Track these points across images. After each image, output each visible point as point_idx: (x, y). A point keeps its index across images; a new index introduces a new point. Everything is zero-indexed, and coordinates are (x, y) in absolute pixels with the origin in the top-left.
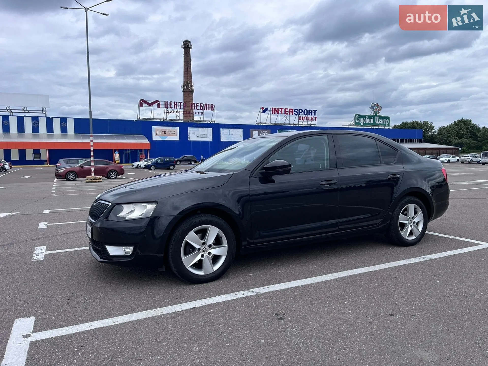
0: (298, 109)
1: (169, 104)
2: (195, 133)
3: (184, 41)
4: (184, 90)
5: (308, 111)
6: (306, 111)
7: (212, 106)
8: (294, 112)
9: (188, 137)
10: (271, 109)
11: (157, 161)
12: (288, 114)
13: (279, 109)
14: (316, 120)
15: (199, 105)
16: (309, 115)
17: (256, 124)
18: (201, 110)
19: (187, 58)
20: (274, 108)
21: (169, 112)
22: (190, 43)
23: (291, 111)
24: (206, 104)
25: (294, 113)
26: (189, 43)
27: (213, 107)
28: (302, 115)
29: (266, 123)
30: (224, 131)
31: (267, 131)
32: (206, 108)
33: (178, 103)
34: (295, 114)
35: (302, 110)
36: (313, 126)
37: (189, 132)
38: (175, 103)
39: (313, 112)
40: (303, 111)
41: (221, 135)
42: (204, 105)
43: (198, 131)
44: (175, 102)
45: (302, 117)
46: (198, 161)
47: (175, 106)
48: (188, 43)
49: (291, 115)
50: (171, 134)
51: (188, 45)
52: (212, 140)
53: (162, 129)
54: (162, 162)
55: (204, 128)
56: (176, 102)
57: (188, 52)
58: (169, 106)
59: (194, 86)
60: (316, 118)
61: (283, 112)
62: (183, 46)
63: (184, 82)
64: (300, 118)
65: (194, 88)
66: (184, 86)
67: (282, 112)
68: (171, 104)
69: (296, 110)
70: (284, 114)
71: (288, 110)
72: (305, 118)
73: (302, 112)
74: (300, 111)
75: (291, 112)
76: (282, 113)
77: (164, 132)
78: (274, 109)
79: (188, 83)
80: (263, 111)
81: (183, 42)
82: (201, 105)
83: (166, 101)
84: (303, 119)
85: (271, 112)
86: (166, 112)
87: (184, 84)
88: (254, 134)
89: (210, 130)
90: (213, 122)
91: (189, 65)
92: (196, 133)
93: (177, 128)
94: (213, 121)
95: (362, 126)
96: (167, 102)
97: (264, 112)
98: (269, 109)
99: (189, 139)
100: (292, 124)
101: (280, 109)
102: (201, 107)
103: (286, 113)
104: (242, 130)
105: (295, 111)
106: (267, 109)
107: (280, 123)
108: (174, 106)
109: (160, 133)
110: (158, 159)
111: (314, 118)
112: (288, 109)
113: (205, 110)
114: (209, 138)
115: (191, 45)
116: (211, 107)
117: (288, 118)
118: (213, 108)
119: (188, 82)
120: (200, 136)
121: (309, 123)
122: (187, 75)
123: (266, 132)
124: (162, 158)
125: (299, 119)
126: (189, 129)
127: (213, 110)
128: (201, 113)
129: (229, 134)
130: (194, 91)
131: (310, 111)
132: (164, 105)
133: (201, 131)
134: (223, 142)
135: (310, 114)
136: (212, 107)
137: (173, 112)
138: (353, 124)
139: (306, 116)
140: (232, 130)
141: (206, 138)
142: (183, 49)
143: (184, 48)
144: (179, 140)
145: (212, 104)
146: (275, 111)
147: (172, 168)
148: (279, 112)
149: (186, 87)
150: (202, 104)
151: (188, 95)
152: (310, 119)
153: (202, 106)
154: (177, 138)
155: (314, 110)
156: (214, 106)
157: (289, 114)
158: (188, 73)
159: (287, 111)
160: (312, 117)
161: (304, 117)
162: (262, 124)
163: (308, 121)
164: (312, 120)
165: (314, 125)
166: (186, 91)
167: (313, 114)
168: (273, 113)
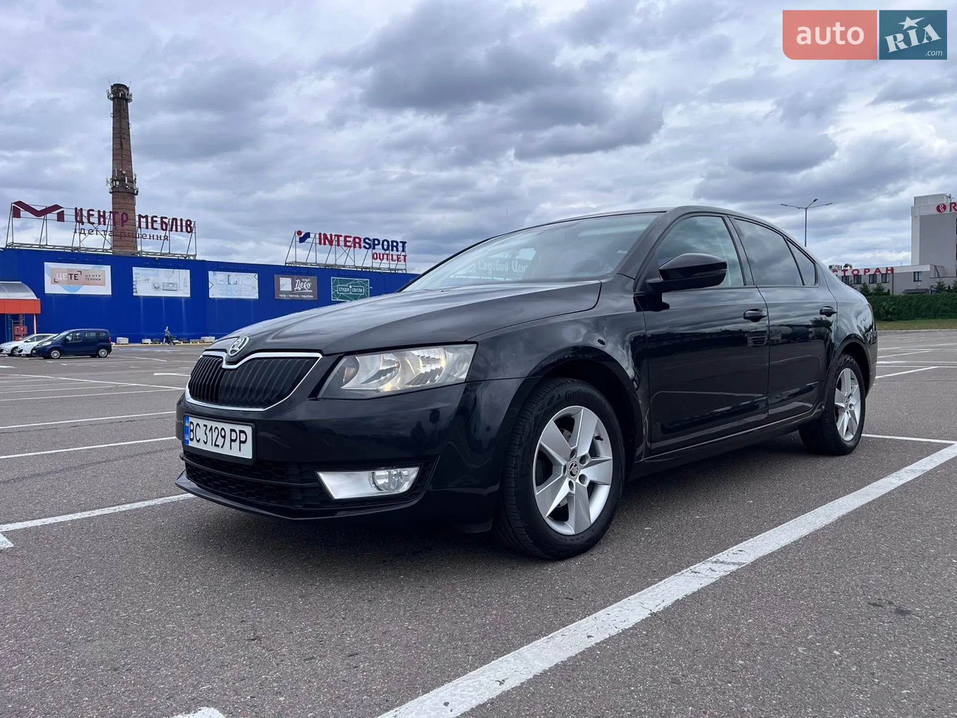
0: (371, 238)
1: (86, 215)
2: (149, 280)
3: (114, 85)
4: (112, 188)
5: (390, 243)
6: (386, 243)
7: (189, 223)
8: (363, 244)
9: (133, 289)
10: (317, 236)
11: (65, 339)
12: (351, 246)
13: (333, 237)
14: (405, 261)
15: (159, 220)
16: (392, 250)
17: (286, 263)
18: (163, 230)
19: (120, 122)
20: (322, 233)
21: (86, 232)
22: (128, 89)
23: (357, 240)
24: (175, 219)
25: (362, 246)
26: (125, 91)
27: (192, 225)
28: (379, 249)
29: (306, 264)
30: (216, 277)
31: (309, 280)
32: (174, 227)
33: (107, 215)
34: (365, 247)
35: (379, 241)
36: (400, 272)
37: (134, 276)
38: (102, 214)
39: (400, 245)
40: (381, 242)
41: (210, 285)
42: (171, 221)
43: (157, 275)
44: (102, 211)
45: (380, 254)
46: (159, 339)
47: (102, 220)
48: (123, 91)
49: (357, 248)
50: (90, 280)
51: (122, 94)
52: (189, 296)
53: (68, 270)
54: (79, 339)
55: (172, 270)
56: (104, 212)
57: (124, 109)
58: (85, 220)
59: (137, 181)
60: (405, 256)
61: (342, 243)
62: (112, 96)
63: (114, 171)
64: (375, 257)
65: (138, 185)
66: (113, 180)
67: (338, 241)
68: (89, 215)
69: (367, 241)
70: (343, 247)
71: (351, 239)
72: (385, 256)
73: (379, 244)
74: (374, 242)
75: (357, 242)
76: (338, 245)
77: (73, 276)
78: (322, 236)
79: (124, 175)
80: (300, 238)
81: (112, 87)
82: (164, 220)
83: (79, 208)
84: (381, 257)
85: (318, 241)
86: (78, 231)
87: (113, 176)
88: (284, 285)
89: (185, 274)
90: (192, 258)
91: (125, 136)
92: (152, 279)
93: (107, 269)
94: (191, 255)
95: (489, 276)
96: (81, 209)
97: (302, 240)
98: (312, 235)
99: (136, 292)
100: (359, 267)
101: (335, 235)
102: (164, 225)
103: (348, 244)
104: (257, 276)
105: (365, 242)
106: (307, 235)
107: (336, 265)
108: (97, 219)
109: (64, 277)
110: (68, 335)
111: (402, 258)
112: (351, 237)
113: (172, 231)
114: (183, 291)
115: (131, 95)
116: (187, 226)
117: (351, 254)
118: (191, 227)
119: (124, 172)
120: (161, 287)
121: (393, 267)
122: (120, 158)
123: (307, 280)
124: (77, 332)
125: (373, 257)
126: (135, 270)
127: (191, 231)
128: (163, 238)
129: (229, 284)
130: (137, 192)
131: (395, 244)
132: (74, 217)
133: (163, 275)
134: (214, 299)
135: (395, 249)
136: (189, 227)
137: (95, 232)
138: (474, 272)
139: (387, 252)
140: (234, 276)
141: (176, 290)
142: (112, 102)
143: (113, 99)
144: (111, 294)
145: (188, 220)
146: (325, 239)
147: (103, 353)
148: (332, 242)
149: (118, 183)
150: (166, 218)
151: (123, 201)
152: (395, 258)
153: (165, 223)
154: (105, 290)
155: (401, 242)
156: (193, 223)
157: (352, 248)
158: (123, 153)
159: (350, 241)
160: (398, 255)
161: (383, 255)
162: (298, 266)
163: (391, 262)
164: (398, 261)
165: (402, 270)
166: (119, 192)
167: (400, 249)
168: (320, 243)
